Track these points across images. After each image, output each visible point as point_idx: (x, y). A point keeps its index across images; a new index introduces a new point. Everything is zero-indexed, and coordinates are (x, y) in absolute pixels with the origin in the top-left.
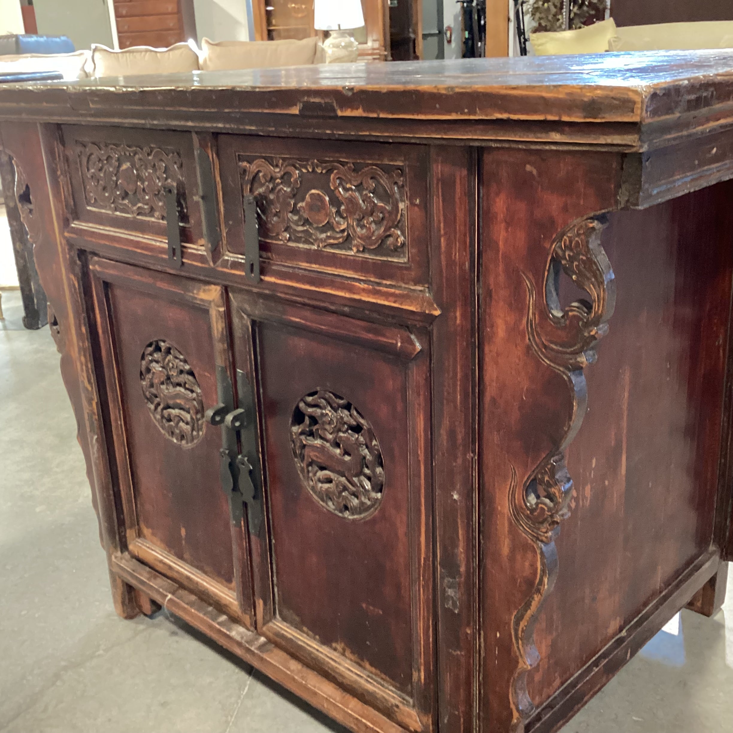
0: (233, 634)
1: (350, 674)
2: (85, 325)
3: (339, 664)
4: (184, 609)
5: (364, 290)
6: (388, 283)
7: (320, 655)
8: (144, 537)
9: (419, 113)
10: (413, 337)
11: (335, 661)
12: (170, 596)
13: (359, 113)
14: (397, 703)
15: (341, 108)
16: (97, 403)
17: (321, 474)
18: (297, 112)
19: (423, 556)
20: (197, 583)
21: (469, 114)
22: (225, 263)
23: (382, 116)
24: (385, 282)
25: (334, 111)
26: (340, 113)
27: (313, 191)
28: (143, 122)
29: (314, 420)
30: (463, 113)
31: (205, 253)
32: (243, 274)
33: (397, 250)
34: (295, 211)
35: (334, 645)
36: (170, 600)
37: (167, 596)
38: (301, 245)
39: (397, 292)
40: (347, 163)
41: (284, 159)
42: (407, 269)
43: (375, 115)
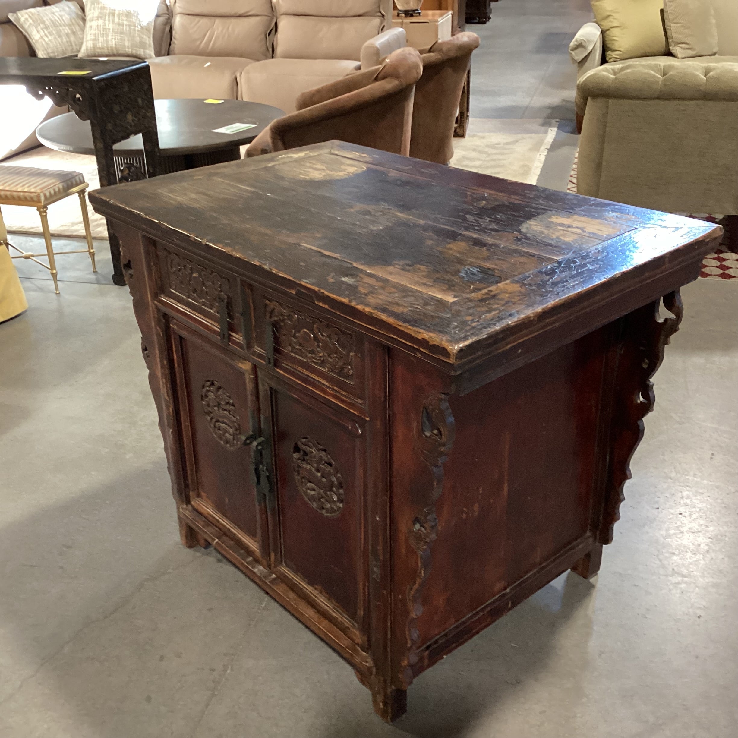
0: (255, 570)
1: (323, 605)
2: (166, 360)
3: (318, 598)
4: (226, 550)
5: (331, 394)
6: (344, 394)
7: (307, 591)
8: (202, 498)
10: (357, 426)
11: (316, 597)
12: (217, 540)
13: (326, 306)
14: (350, 627)
15: (317, 300)
16: (173, 410)
17: (309, 484)
18: (294, 293)
19: (362, 546)
20: (235, 534)
22: (254, 353)
23: (337, 313)
24: (342, 392)
25: (314, 300)
26: (316, 303)
27: (305, 330)
29: (305, 454)
31: (242, 342)
32: (264, 362)
33: (348, 377)
35: (315, 586)
36: (217, 542)
37: (215, 540)
38: (298, 357)
39: (348, 400)
41: (289, 307)
42: (354, 388)
43: (334, 311)
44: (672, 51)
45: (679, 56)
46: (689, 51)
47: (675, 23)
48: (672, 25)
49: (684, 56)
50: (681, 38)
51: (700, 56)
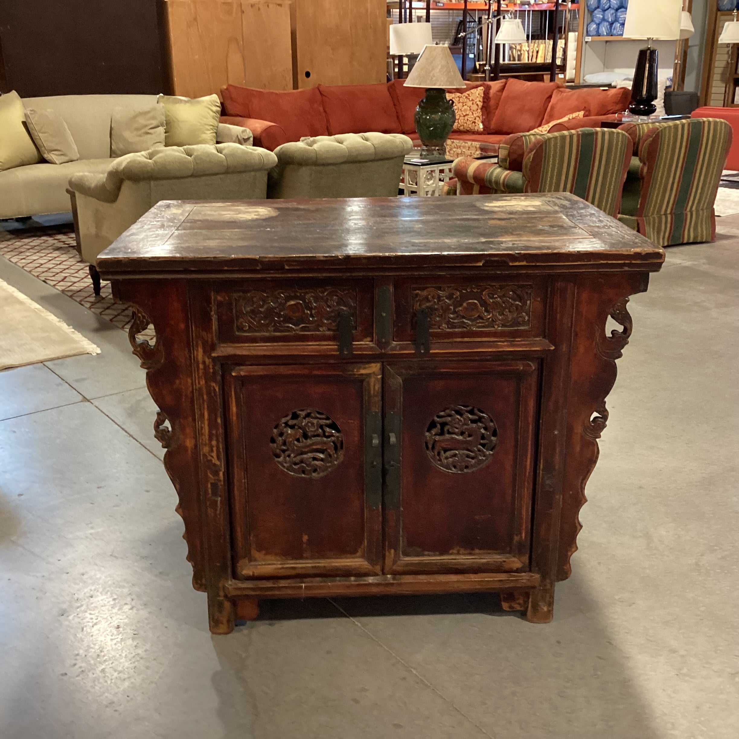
2: (221, 417)
3: (458, 559)
4: (322, 587)
5: (505, 346)
6: (519, 339)
7: (444, 561)
8: (255, 560)
9: (559, 262)
10: (530, 363)
11: (455, 559)
13: (524, 263)
14: (504, 560)
15: (512, 262)
16: (224, 473)
17: (448, 454)
18: (481, 265)
19: (528, 471)
20: (324, 567)
21: (587, 261)
22: (394, 349)
23: (538, 264)
24: (517, 339)
25: (508, 263)
26: (511, 264)
27: (469, 301)
28: (341, 275)
29: (443, 425)
30: (585, 261)
31: (374, 345)
32: (413, 352)
33: (524, 323)
34: (454, 312)
35: (451, 552)
36: (306, 586)
37: (302, 585)
38: (456, 330)
39: (526, 343)
40: (494, 285)
41: (449, 287)
42: (529, 331)
43: (534, 264)
44: (47, 159)
45: (57, 162)
46: (62, 157)
47: (42, 133)
48: (40, 135)
49: (61, 161)
50: (53, 146)
51: (72, 161)
